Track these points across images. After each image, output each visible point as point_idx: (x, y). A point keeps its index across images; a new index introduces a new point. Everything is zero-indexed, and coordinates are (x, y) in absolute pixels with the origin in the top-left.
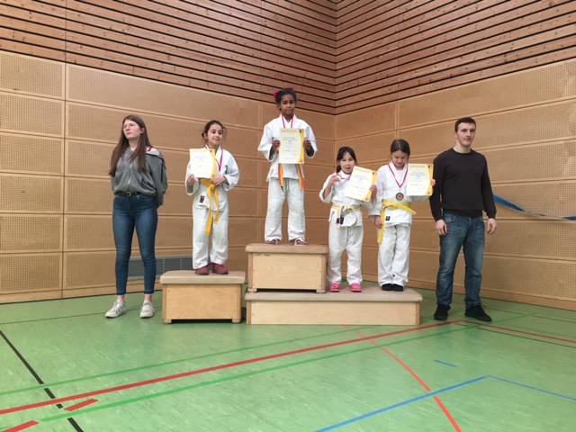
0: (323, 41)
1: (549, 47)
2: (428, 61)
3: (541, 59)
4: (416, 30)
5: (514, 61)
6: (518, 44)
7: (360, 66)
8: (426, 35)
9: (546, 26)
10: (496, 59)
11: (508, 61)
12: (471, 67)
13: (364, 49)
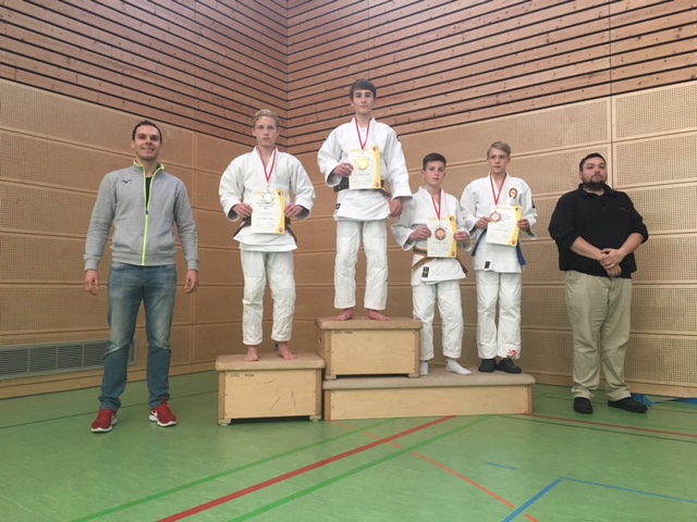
0: (271, 62)
1: (547, 88)
2: (407, 97)
3: (538, 102)
4: (390, 59)
5: (508, 103)
6: (512, 84)
7: (319, 97)
8: (403, 66)
9: (542, 65)
10: (487, 99)
11: (501, 102)
12: (458, 107)
13: (324, 77)
